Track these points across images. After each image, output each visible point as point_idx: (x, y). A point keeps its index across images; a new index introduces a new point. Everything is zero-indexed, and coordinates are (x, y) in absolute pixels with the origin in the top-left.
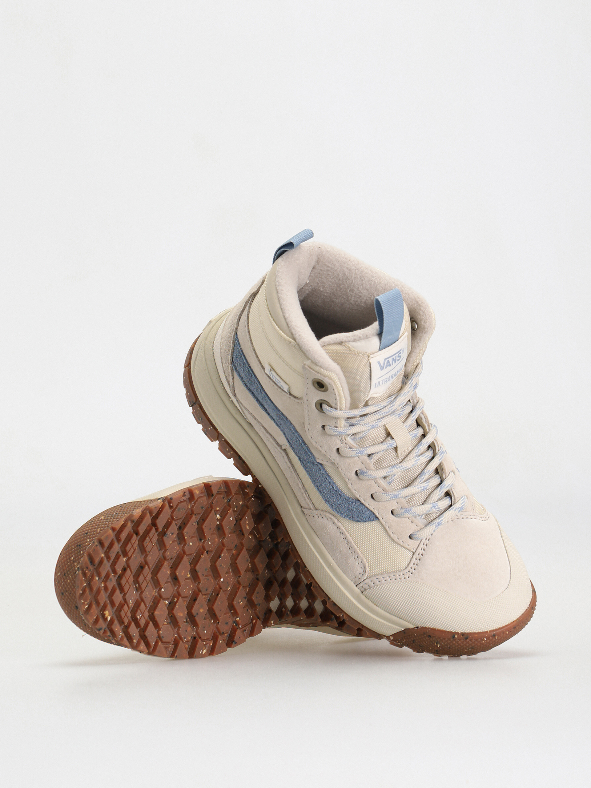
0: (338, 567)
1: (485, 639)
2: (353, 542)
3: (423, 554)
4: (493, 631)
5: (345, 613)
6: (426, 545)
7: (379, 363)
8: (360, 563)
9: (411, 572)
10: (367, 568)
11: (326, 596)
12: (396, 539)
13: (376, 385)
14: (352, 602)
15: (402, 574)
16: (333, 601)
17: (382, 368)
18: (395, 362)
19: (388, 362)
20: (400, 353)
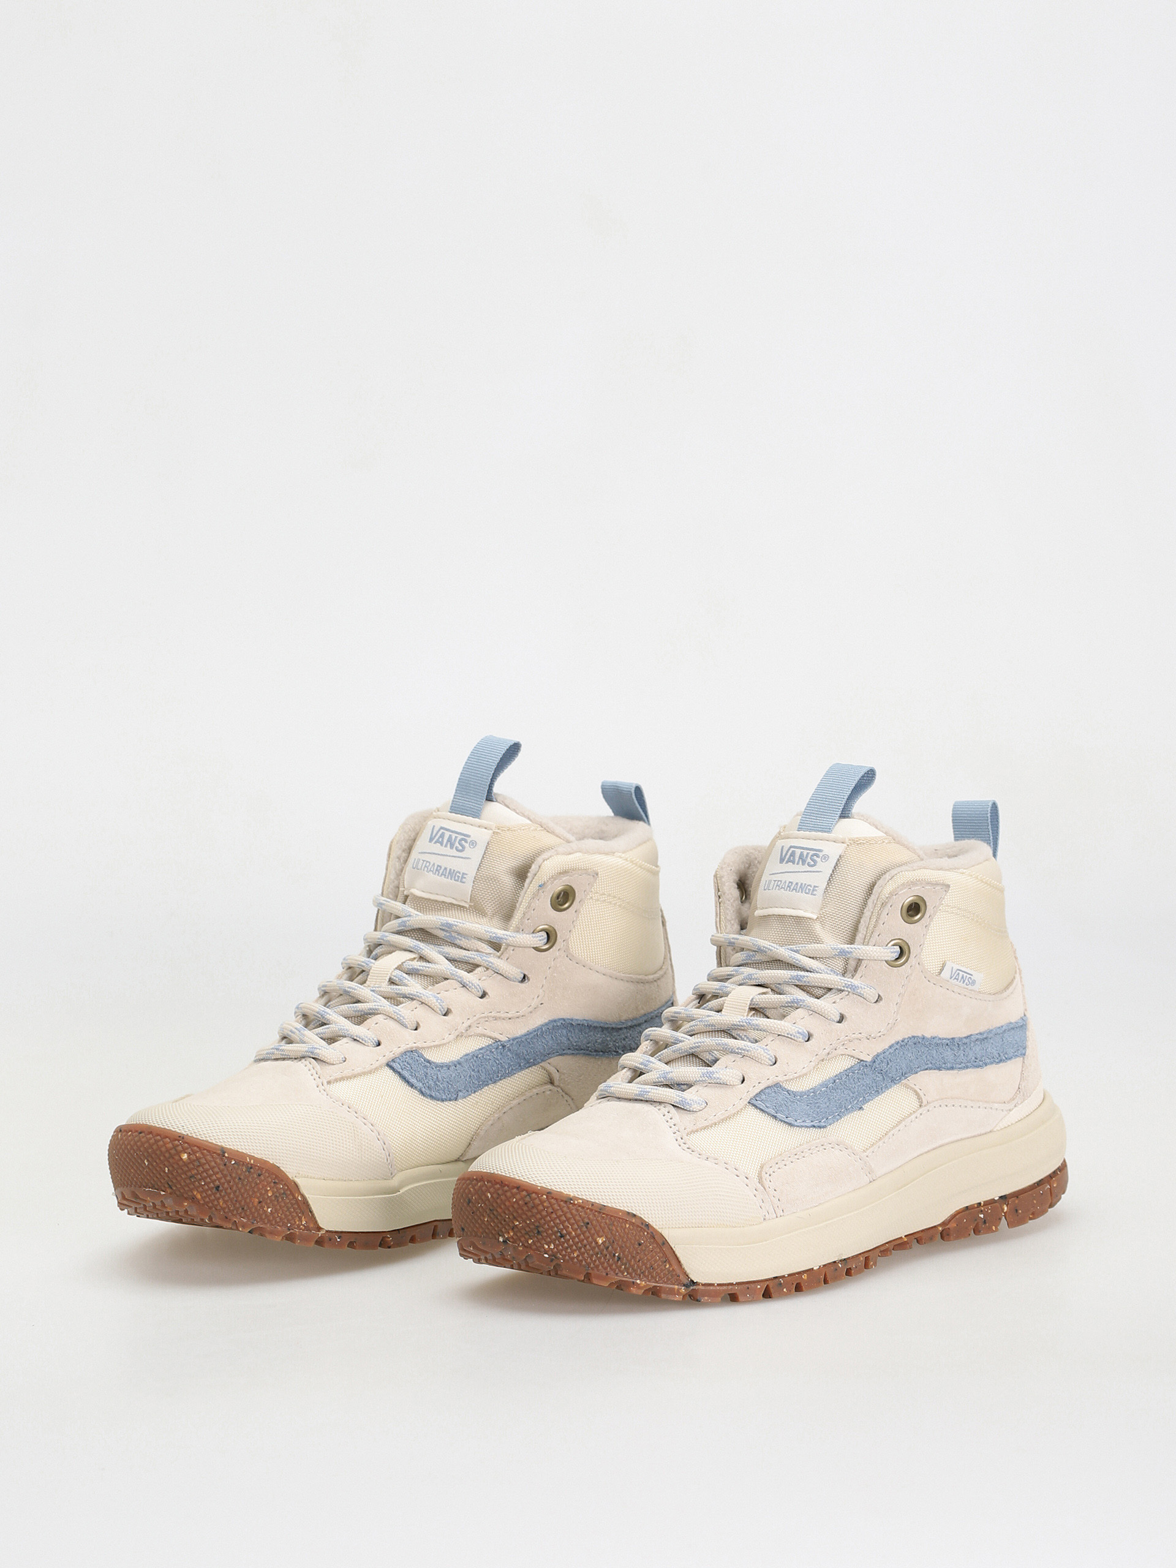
18: (451, 847)
19: (442, 836)
20: (466, 842)
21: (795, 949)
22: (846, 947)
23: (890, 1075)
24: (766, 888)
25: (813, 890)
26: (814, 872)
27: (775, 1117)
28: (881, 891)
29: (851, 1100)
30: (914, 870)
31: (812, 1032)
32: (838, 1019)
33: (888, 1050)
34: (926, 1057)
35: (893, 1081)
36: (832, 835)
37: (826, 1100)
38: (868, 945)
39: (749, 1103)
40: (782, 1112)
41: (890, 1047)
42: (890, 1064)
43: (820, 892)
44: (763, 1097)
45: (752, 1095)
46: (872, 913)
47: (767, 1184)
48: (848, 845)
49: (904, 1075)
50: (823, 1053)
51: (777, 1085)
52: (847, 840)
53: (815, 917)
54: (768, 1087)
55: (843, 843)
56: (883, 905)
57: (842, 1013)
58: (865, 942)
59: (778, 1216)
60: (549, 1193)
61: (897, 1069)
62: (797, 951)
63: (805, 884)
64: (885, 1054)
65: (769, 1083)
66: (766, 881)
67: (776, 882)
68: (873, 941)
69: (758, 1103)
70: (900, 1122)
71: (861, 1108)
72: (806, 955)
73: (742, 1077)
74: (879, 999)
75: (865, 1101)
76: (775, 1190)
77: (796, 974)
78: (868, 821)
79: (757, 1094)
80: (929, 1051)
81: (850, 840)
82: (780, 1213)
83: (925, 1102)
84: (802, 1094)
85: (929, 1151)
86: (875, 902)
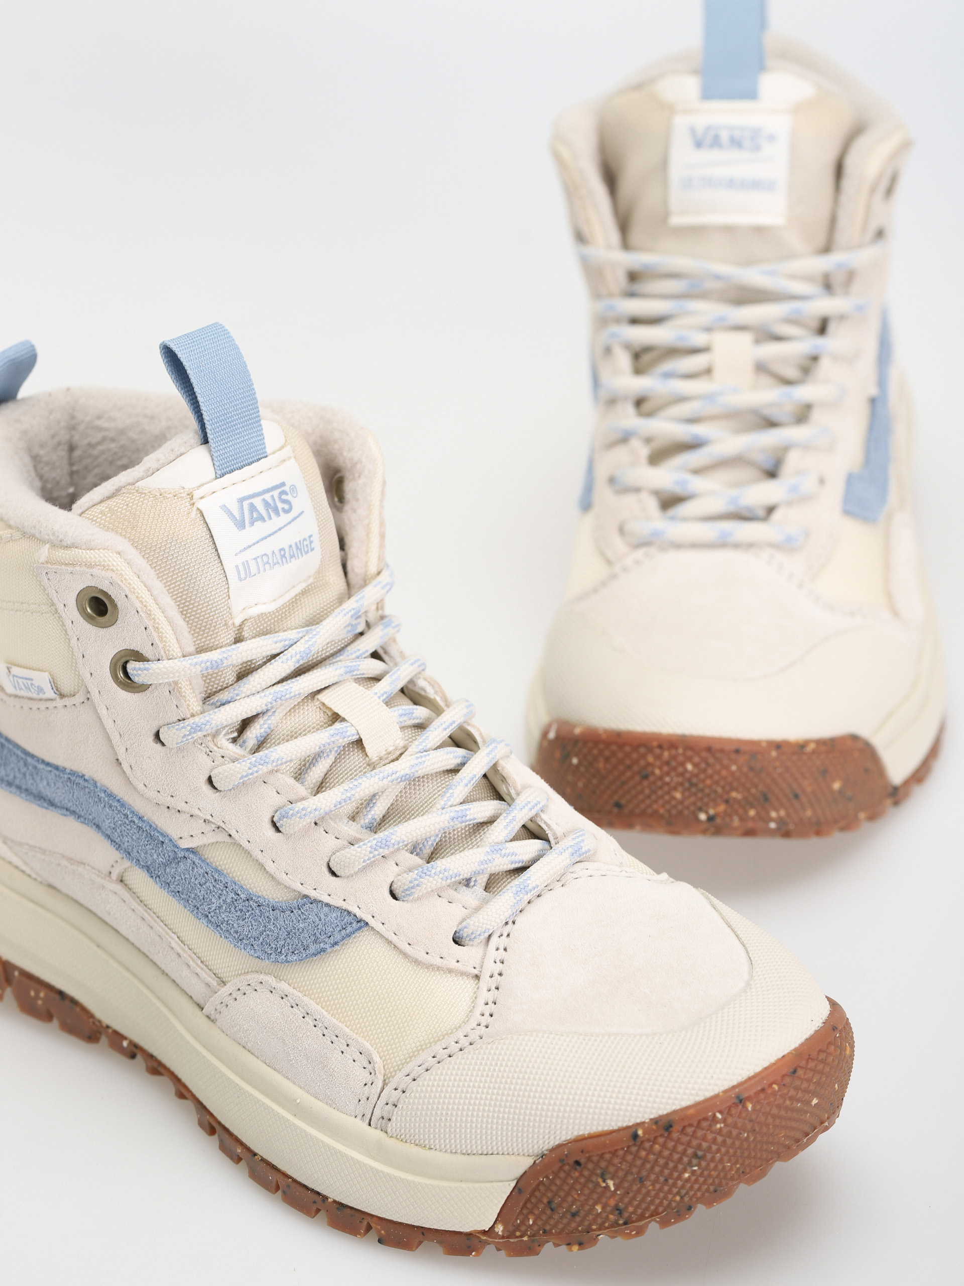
0: (313, 1099)
1: (719, 1116)
2: (325, 1013)
3: (504, 972)
4: (734, 1087)
5: (372, 1216)
6: (505, 950)
7: (224, 508)
8: (357, 1056)
9: (484, 1024)
10: (376, 1058)
11: (315, 1197)
12: (421, 956)
13: (239, 572)
14: (372, 1168)
15: (462, 1037)
16: (335, 1201)
17: (241, 525)
18: (277, 513)
19: (253, 508)
20: (286, 494)
60: (778, 746)
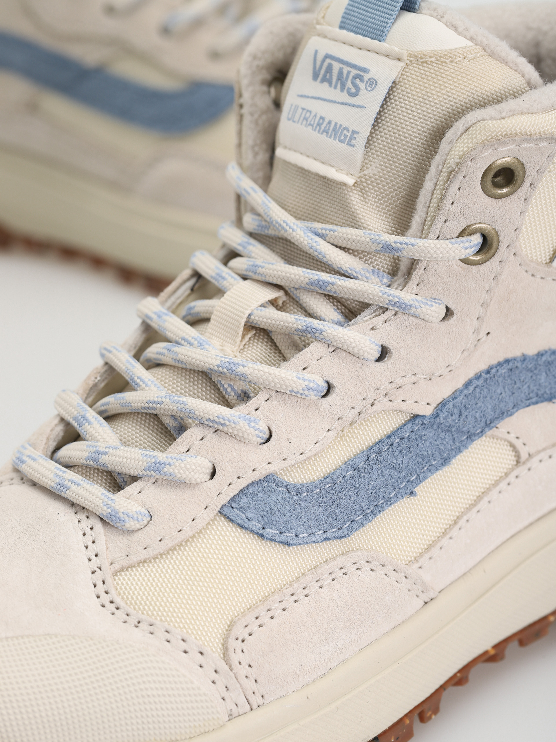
21: (320, 231)
22: (393, 239)
23: (464, 429)
24: (290, 116)
25: (351, 139)
26: (353, 106)
27: (261, 536)
28: (450, 151)
29: (395, 485)
30: (504, 118)
31: (331, 381)
32: (378, 355)
33: (461, 391)
34: (529, 387)
35: (471, 437)
36: (384, 46)
37: (352, 492)
38: (426, 238)
39: (220, 512)
40: (273, 525)
41: (467, 385)
42: (465, 414)
43: (361, 141)
44: (244, 500)
45: (225, 499)
46: (436, 185)
47: (235, 658)
48: (407, 64)
49: (489, 424)
50: (351, 414)
51: (270, 478)
52: (405, 57)
53: (350, 181)
54: (252, 484)
55: (399, 60)
56: (452, 174)
57: (385, 344)
58: (423, 234)
59: (255, 706)
61: (476, 418)
62: (322, 236)
63: (341, 125)
64: (455, 401)
65: (256, 476)
66: (292, 105)
67: (305, 112)
68: (436, 230)
69: (235, 513)
70: (479, 498)
71: (412, 493)
72: (335, 243)
73: (211, 466)
74: (449, 313)
75: (419, 480)
76: (250, 666)
77: (317, 278)
78: (444, 20)
79: (234, 497)
80: (534, 378)
81: (410, 55)
82: (255, 700)
83: (524, 456)
84: (310, 488)
85: (531, 524)
86: (440, 168)
